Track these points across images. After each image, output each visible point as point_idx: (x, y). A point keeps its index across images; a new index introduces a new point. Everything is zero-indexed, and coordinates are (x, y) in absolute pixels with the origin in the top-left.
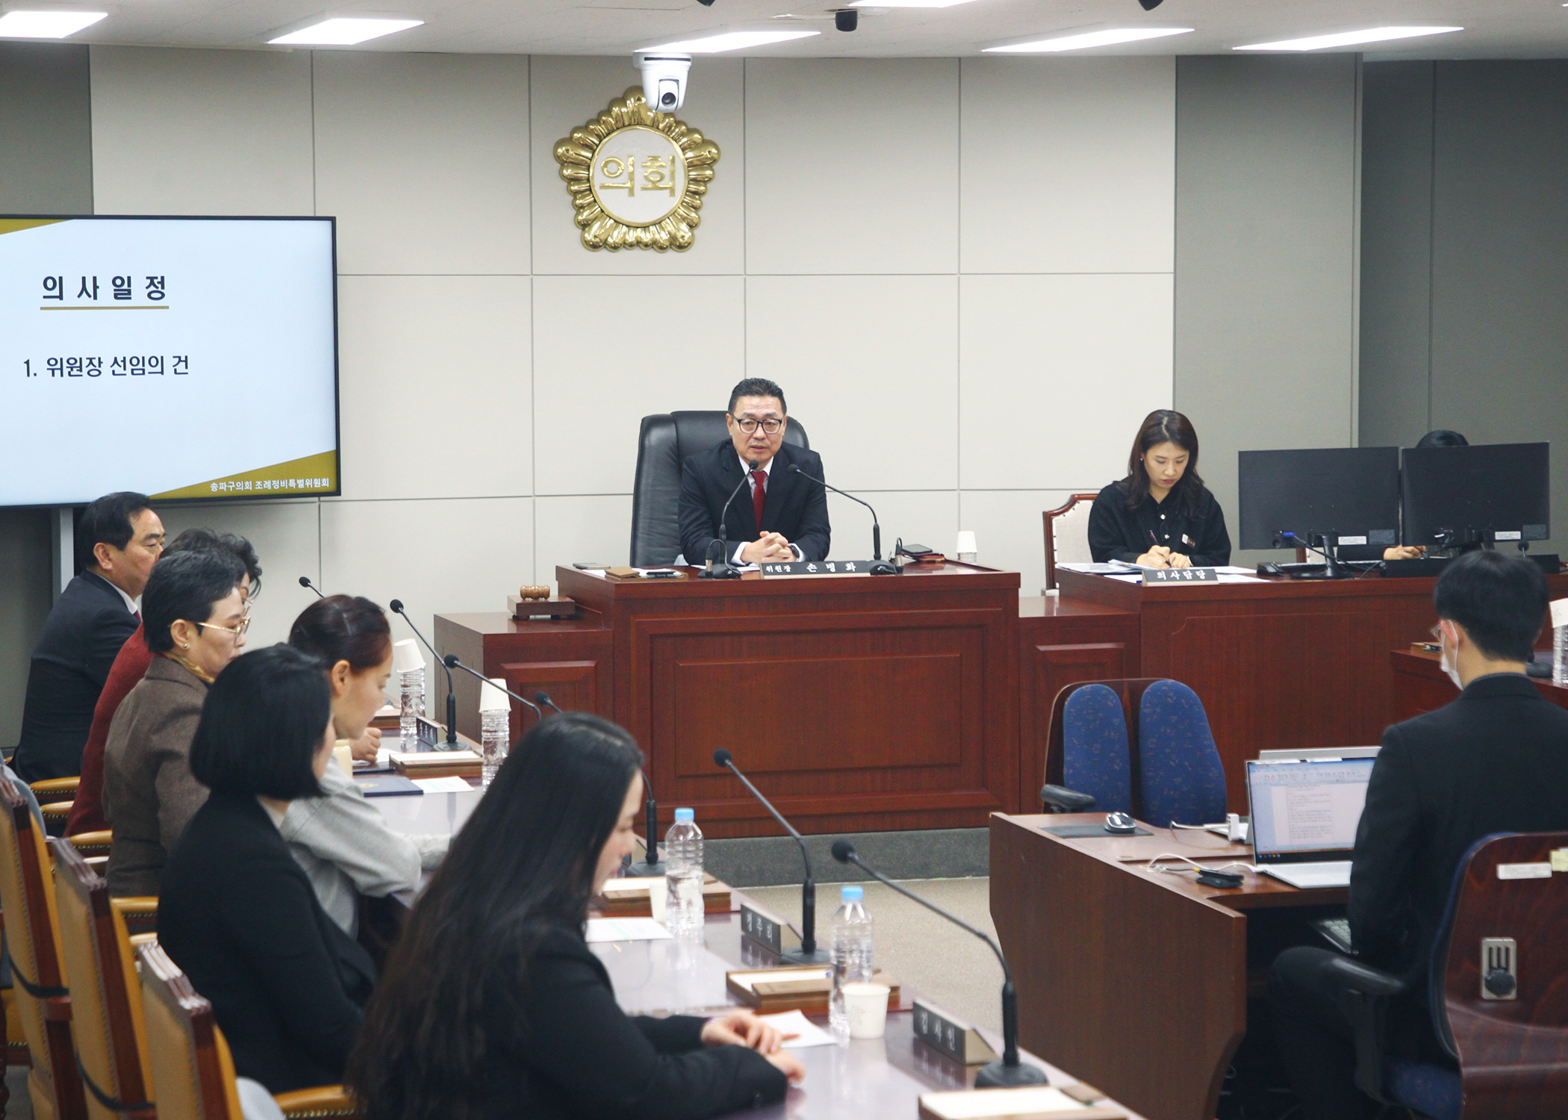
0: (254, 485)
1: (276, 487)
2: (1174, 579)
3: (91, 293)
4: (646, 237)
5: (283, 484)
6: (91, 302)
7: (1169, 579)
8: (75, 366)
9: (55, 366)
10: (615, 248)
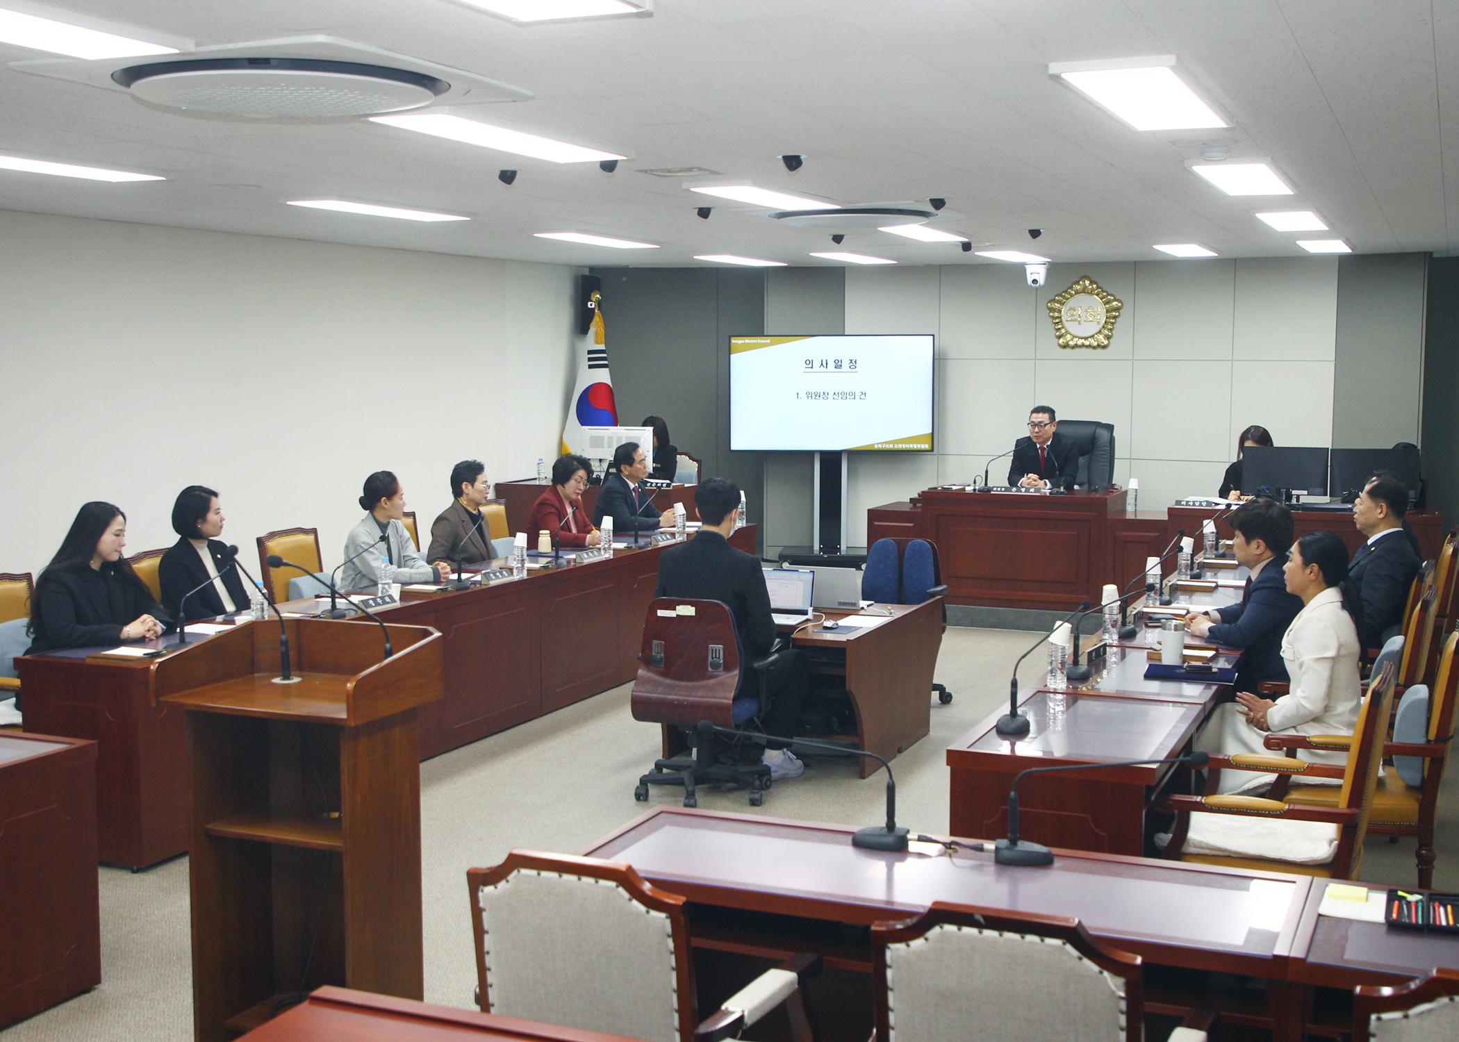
0: (894, 446)
1: (904, 447)
2: (1190, 505)
3: (825, 365)
4: (1087, 343)
5: (907, 446)
6: (825, 369)
7: (1186, 505)
8: (817, 395)
9: (809, 395)
10: (1073, 347)
